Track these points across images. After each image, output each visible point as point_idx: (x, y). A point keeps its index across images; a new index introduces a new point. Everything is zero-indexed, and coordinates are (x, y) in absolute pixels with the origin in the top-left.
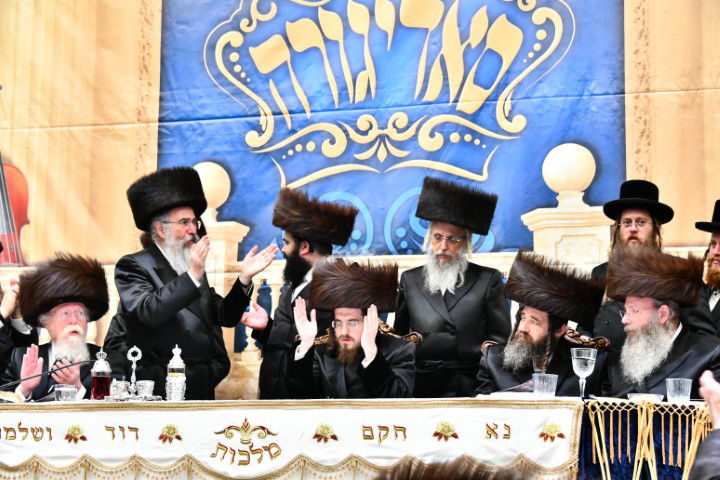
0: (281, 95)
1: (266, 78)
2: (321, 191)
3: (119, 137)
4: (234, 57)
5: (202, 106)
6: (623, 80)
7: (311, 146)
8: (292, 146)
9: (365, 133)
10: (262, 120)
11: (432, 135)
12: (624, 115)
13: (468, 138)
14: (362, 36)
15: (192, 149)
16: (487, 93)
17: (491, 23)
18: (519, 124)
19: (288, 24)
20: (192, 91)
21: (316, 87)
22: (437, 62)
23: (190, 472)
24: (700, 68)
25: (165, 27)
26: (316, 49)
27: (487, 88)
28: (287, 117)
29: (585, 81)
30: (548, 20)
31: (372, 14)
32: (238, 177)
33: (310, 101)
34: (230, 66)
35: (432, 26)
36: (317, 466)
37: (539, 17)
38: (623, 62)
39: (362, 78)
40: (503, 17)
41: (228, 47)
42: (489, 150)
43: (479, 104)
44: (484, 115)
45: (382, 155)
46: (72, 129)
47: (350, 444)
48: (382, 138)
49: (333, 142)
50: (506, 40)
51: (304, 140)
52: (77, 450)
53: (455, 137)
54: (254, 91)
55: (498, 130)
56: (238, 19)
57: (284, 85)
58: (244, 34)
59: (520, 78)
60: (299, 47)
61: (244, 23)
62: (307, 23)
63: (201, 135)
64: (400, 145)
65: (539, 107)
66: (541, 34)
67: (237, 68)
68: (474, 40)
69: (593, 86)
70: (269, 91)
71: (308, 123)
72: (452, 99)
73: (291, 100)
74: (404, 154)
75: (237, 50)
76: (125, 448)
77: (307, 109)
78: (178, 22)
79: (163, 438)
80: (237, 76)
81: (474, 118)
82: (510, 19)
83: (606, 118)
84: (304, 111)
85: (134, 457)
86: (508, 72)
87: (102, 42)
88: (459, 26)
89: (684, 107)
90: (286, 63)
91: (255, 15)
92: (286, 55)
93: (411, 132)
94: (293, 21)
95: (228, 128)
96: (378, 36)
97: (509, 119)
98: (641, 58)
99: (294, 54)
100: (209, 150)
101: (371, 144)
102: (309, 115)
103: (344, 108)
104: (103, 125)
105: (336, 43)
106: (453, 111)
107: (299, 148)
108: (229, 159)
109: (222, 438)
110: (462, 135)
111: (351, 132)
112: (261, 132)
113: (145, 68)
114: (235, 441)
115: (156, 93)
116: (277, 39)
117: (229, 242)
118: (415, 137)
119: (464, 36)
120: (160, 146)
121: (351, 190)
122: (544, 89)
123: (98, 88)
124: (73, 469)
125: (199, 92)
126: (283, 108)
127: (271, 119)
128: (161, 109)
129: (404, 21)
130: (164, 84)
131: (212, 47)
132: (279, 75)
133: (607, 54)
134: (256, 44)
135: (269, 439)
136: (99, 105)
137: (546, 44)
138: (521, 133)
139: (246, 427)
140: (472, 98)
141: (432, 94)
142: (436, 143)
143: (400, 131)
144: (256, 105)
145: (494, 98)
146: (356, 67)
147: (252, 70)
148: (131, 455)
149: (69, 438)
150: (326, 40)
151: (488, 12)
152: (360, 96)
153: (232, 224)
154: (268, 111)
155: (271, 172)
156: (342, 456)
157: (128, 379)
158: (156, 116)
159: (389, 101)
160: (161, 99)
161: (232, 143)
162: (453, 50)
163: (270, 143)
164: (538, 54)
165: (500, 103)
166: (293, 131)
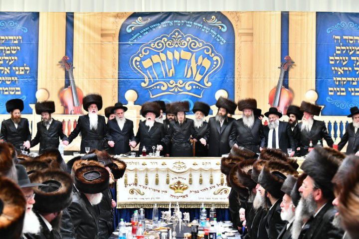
0: (150, 74)
1: (146, 69)
2: (161, 99)
3: (107, 82)
4: (138, 63)
5: (130, 76)
6: (234, 75)
7: (158, 87)
8: (153, 87)
9: (172, 85)
10: (145, 80)
11: (189, 86)
12: (234, 84)
13: (197, 87)
14: (171, 60)
15: (127, 86)
16: (202, 76)
17: (203, 59)
18: (210, 84)
19: (152, 56)
20: (127, 72)
21: (159, 72)
22: (190, 68)
23: (168, 171)
24: (252, 73)
25: (119, 54)
26: (159, 63)
27: (202, 75)
28: (152, 79)
29: (225, 75)
30: (217, 59)
31: (173, 55)
32: (140, 94)
33: (158, 76)
34: (137, 66)
35: (189, 59)
36: (194, 170)
37: (215, 58)
38: (234, 71)
39: (171, 71)
40: (206, 58)
41: (136, 61)
42: (202, 90)
43: (200, 79)
44: (202, 82)
45: (176, 90)
46: (95, 80)
47: (200, 166)
48: (176, 86)
49: (164, 86)
50: (207, 64)
51: (156, 86)
52: (145, 167)
53: (194, 87)
54: (143, 72)
55: (204, 85)
56: (139, 54)
57: (151, 71)
58: (141, 58)
59: (210, 73)
60: (155, 62)
61: (140, 55)
62: (157, 56)
63: (129, 83)
64: (181, 88)
65: (215, 80)
66: (215, 63)
67: (139, 66)
68: (199, 63)
69: (227, 76)
70: (147, 73)
71: (157, 81)
72: (194, 77)
73: (153, 75)
74: (182, 90)
75: (138, 62)
76: (155, 166)
77: (157, 77)
78: (123, 54)
79: (162, 164)
80: (139, 68)
81: (199, 82)
82: (208, 59)
83: (231, 84)
84: (156, 78)
85: (157, 168)
86: (207, 71)
87: (102, 57)
88: (195, 59)
89: (248, 82)
90: (151, 66)
91: (143, 53)
92: (151, 64)
93: (184, 85)
94: (153, 55)
95: (136, 81)
96: (175, 61)
97: (207, 83)
98: (239, 70)
99: (153, 64)
100: (132, 87)
101: (173, 88)
102: (157, 79)
103: (167, 78)
104: (103, 79)
105: (164, 61)
106: (194, 80)
107: (155, 87)
108: (137, 89)
109: (174, 165)
110: (196, 86)
111: (168, 84)
112: (145, 83)
113: (114, 65)
114: (177, 165)
115: (117, 71)
116: (149, 59)
117: (137, 110)
118: (184, 86)
119: (197, 62)
120: (118, 85)
121: (168, 99)
122: (216, 76)
123: (102, 69)
124: (143, 171)
125: (129, 72)
126: (151, 77)
127: (148, 80)
128: (119, 76)
129: (182, 57)
130: (119, 69)
131: (132, 60)
132: (150, 69)
133: (231, 69)
134: (144, 61)
135: (184, 165)
136: (102, 74)
137: (216, 65)
138: (210, 87)
139: (179, 162)
140: (198, 78)
141: (189, 76)
142: (190, 88)
143: (181, 85)
144: (144, 76)
145: (204, 77)
146: (170, 68)
147: (143, 67)
148: (156, 167)
149: (143, 164)
150: (162, 61)
151: (203, 57)
152: (171, 75)
153: (138, 105)
154: (147, 78)
155: (148, 93)
156: (198, 168)
157: (152, 152)
158: (117, 77)
159: (178, 77)
160: (119, 73)
161: (137, 85)
162: (194, 65)
163: (148, 86)
164: (214, 68)
165: (205, 79)
166: (154, 83)
